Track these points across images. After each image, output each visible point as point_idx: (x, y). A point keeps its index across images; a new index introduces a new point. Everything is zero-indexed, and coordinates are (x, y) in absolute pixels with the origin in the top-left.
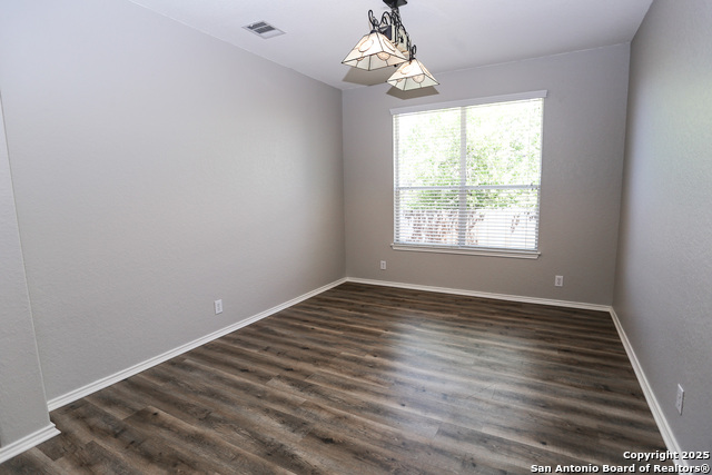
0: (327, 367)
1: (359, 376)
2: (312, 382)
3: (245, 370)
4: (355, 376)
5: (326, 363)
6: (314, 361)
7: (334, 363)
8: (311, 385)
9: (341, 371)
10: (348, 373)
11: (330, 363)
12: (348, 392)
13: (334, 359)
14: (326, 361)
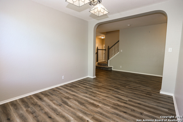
0: (114, 103)
1: (104, 99)
2: (116, 99)
3: (139, 104)
4: (105, 99)
5: (114, 104)
6: (118, 105)
7: (112, 104)
8: (117, 98)
9: (109, 101)
10: (107, 100)
11: (113, 104)
12: (107, 95)
13: (112, 105)
14: (115, 105)
